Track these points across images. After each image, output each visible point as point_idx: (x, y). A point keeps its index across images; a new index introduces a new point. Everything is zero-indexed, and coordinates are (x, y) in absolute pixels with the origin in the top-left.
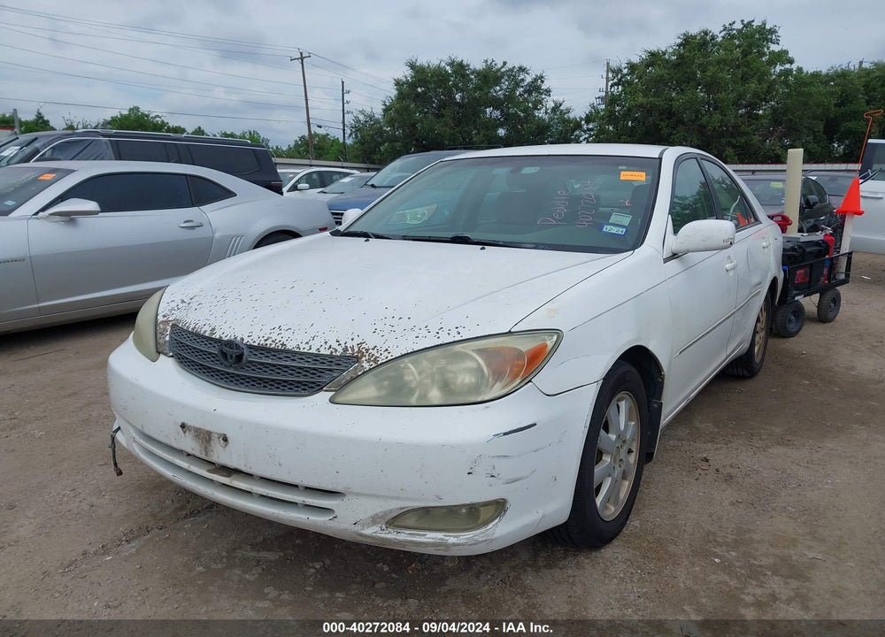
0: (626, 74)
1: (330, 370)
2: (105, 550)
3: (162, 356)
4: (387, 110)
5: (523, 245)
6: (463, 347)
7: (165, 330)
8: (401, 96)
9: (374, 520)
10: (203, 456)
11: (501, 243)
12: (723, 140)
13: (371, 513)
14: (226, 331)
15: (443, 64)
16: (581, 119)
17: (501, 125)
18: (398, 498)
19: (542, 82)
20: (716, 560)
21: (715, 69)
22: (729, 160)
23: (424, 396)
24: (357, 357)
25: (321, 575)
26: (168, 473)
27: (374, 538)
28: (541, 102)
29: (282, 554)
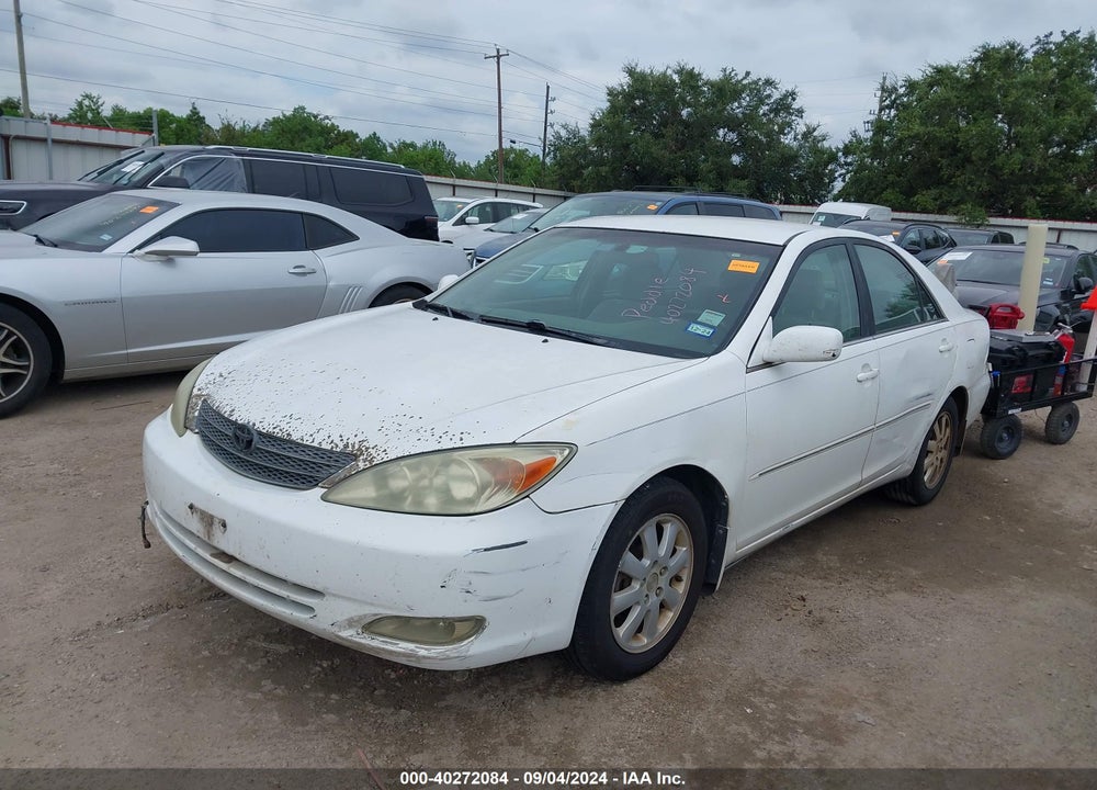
0: (903, 95)
1: (328, 466)
2: (120, 622)
3: (188, 431)
4: (595, 125)
5: (595, 340)
6: (460, 456)
7: (196, 404)
8: (614, 110)
9: (351, 623)
10: (206, 539)
11: (573, 335)
12: (1024, 188)
13: (346, 616)
14: (242, 416)
15: (669, 72)
16: (838, 150)
17: (736, 151)
18: (372, 604)
19: (794, 99)
20: (748, 711)
21: (1020, 94)
22: (1029, 213)
23: (418, 501)
24: (354, 455)
25: (326, 674)
26: (180, 552)
27: (350, 641)
28: (789, 125)
29: (293, 648)
